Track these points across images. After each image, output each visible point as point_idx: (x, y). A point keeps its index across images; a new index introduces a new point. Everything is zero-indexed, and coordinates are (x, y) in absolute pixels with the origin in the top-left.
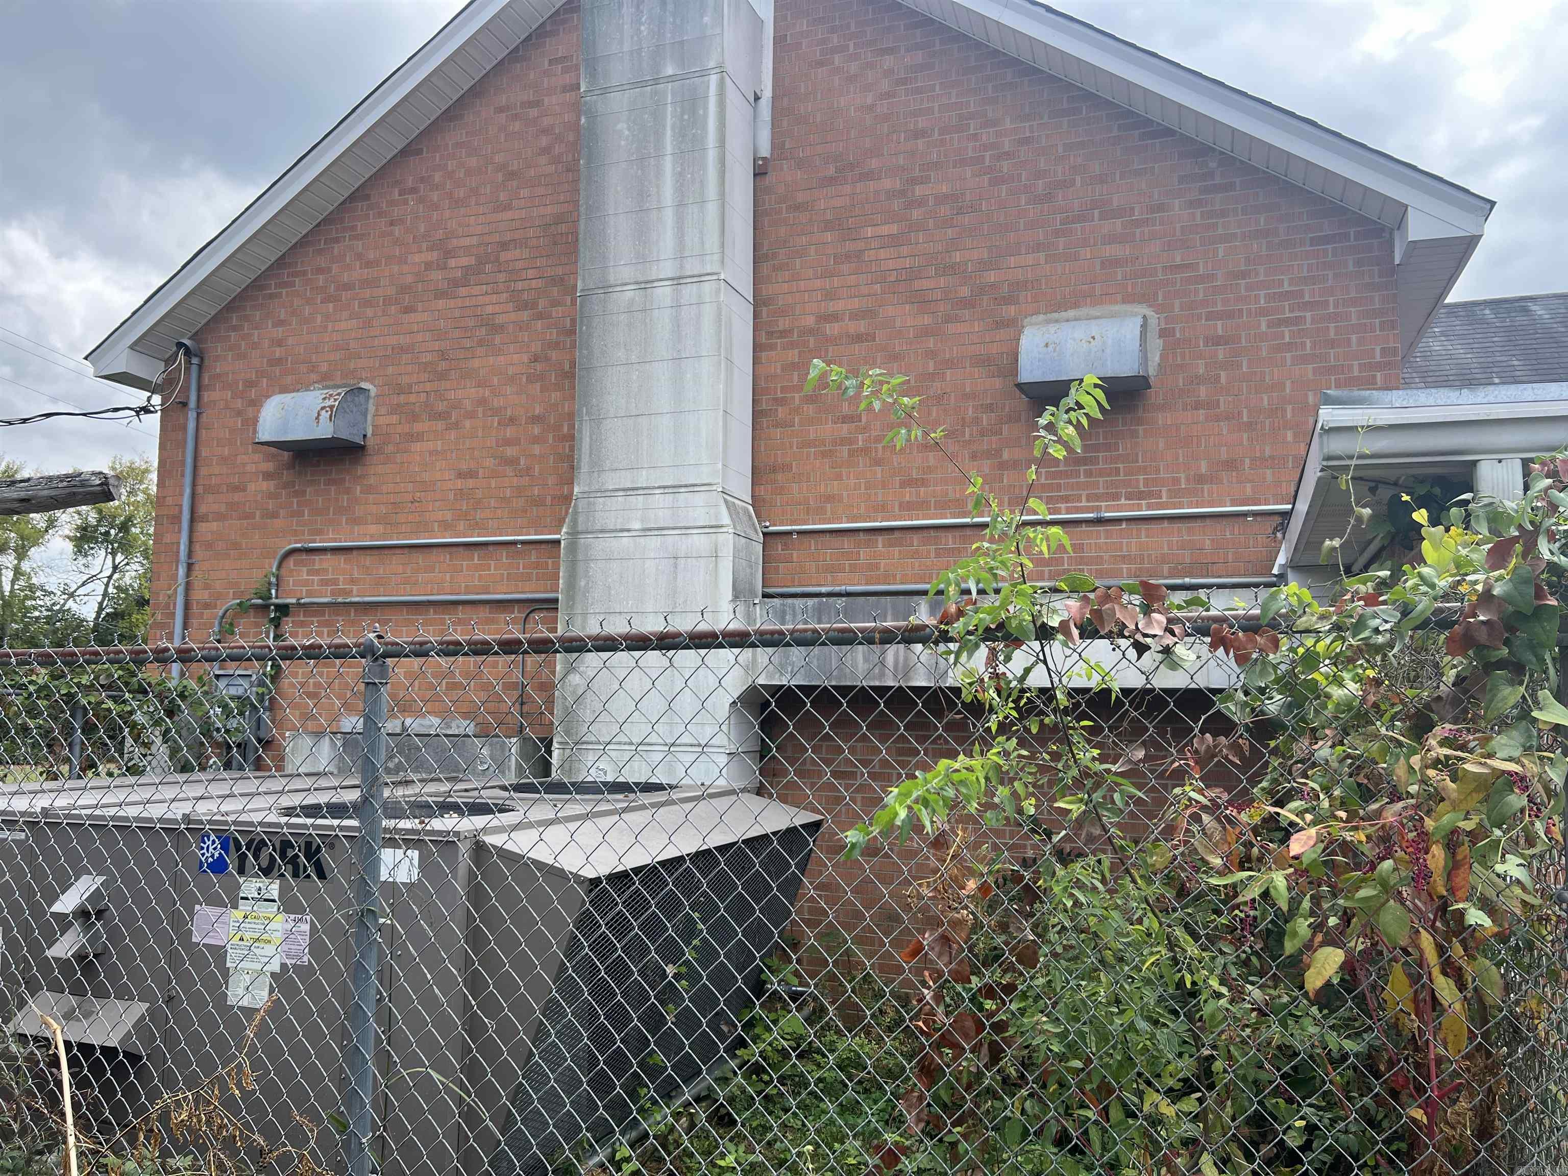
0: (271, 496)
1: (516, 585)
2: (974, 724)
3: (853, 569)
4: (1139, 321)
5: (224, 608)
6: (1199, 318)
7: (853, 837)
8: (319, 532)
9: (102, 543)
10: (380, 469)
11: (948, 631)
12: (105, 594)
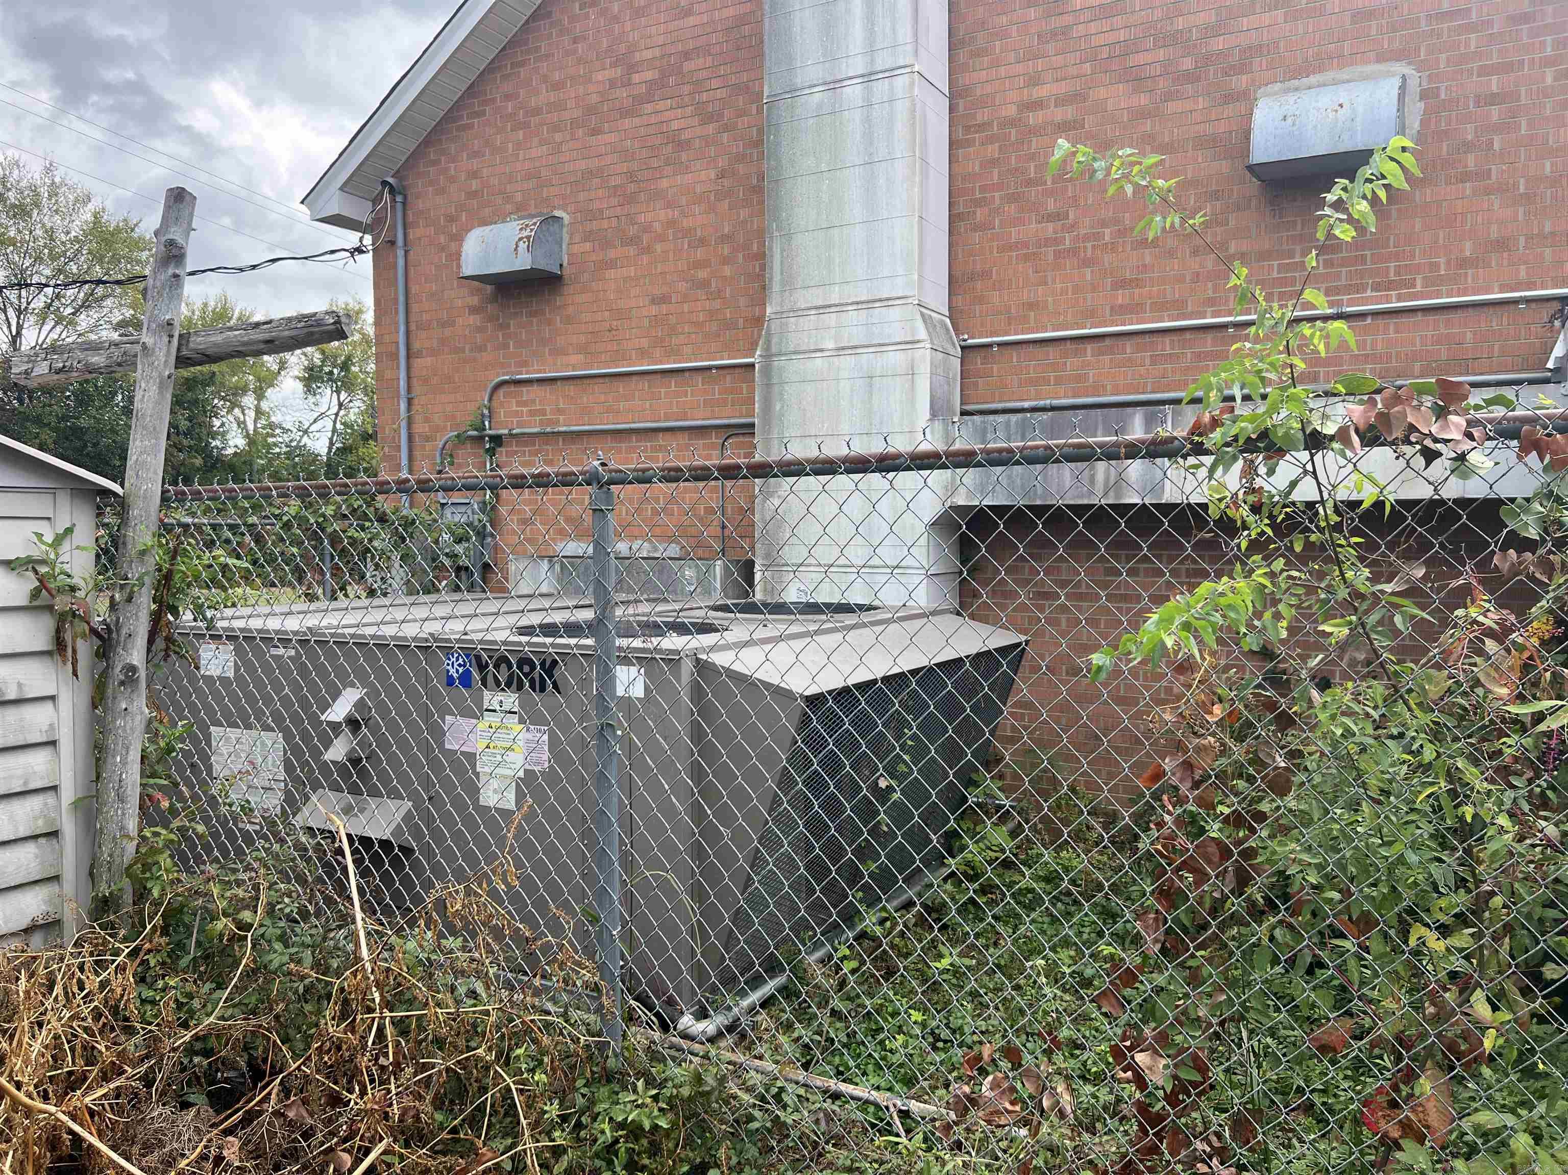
0: (480, 330)
1: (713, 411)
2: (1225, 542)
3: (1058, 381)
4: (1397, 82)
5: (445, 439)
6: (1470, 72)
7: (1098, 659)
8: (524, 364)
9: (327, 382)
10: (580, 298)
11: (1202, 443)
12: (334, 430)
